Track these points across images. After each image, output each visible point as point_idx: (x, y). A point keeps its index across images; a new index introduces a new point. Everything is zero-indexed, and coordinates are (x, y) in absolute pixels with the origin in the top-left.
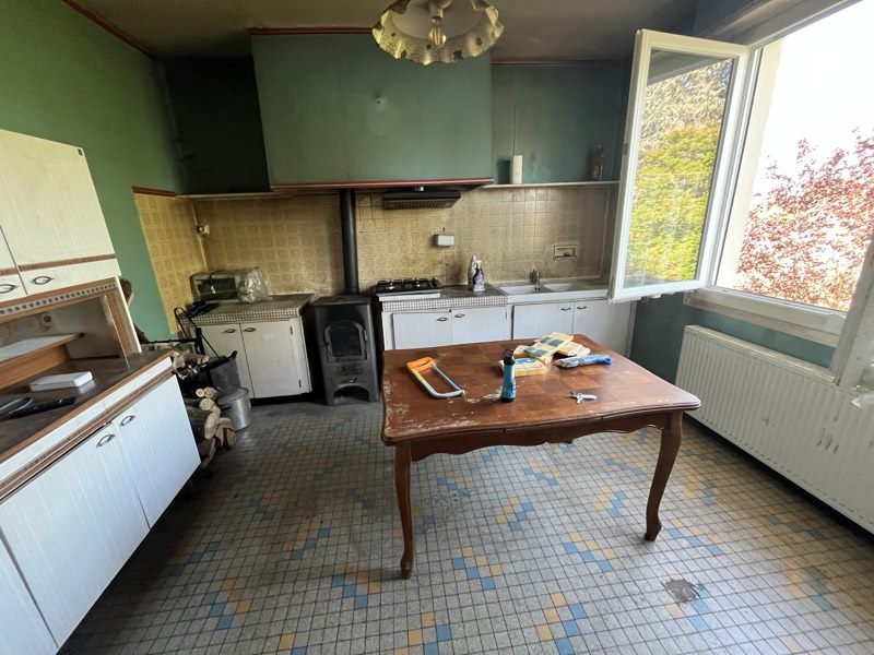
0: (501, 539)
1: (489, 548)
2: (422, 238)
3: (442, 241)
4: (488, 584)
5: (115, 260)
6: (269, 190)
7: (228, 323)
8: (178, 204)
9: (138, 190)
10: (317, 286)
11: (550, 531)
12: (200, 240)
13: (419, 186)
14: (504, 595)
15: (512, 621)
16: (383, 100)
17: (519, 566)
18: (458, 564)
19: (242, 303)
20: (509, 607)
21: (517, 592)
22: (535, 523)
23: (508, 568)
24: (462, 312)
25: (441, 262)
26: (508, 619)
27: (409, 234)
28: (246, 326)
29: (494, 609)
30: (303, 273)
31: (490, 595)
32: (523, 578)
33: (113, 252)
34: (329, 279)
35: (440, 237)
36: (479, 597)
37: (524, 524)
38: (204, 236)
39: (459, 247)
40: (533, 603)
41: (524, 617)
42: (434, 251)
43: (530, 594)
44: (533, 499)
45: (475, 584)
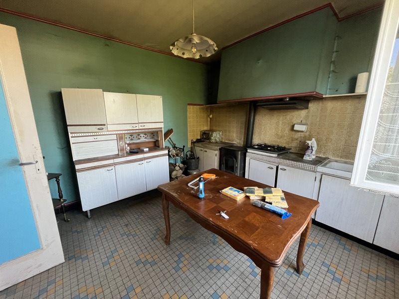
0: (200, 265)
1: (193, 262)
2: (287, 125)
3: (297, 127)
4: (177, 269)
5: (163, 123)
6: (217, 104)
7: (201, 147)
8: (203, 109)
9: (189, 104)
10: (238, 141)
11: (219, 283)
12: (209, 119)
13: (286, 98)
14: (175, 276)
15: (166, 283)
16: (260, 62)
17: (191, 277)
18: (180, 256)
19: (210, 142)
20: (171, 279)
21: (179, 280)
22: (219, 275)
23: (188, 273)
24: (285, 167)
25: (297, 139)
26: (166, 281)
27: (281, 122)
28: (205, 150)
29: (168, 275)
30: (235, 135)
31: (173, 271)
32: (186, 281)
33: (163, 121)
34: (243, 139)
35: (295, 125)
36: (170, 268)
37: (215, 271)
38: (210, 118)
39: (310, 132)
40: (177, 288)
41: (169, 287)
42: (293, 133)
43: (181, 285)
44: (233, 269)
45: (175, 265)
